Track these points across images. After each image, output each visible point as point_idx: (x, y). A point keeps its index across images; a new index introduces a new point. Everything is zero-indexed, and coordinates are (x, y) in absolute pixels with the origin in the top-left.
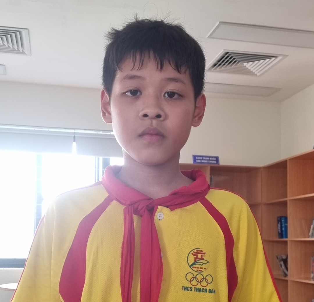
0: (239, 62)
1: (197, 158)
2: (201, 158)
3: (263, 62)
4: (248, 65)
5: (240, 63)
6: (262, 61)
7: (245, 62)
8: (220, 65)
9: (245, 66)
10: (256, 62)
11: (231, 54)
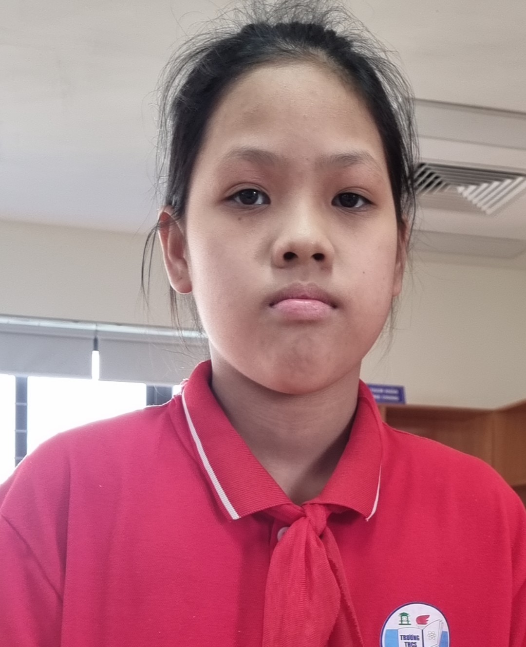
4: (467, 192)
5: (449, 187)
6: (495, 184)
7: (460, 185)
9: (461, 194)
10: (484, 185)
11: (429, 167)
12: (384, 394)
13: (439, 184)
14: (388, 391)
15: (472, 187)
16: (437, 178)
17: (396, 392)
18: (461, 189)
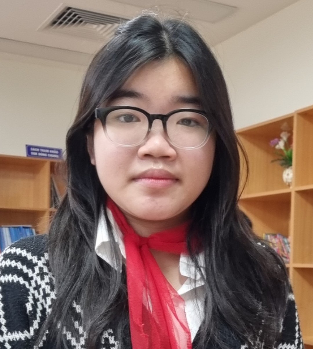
0: (86, 23)
1: (32, 149)
2: (38, 150)
7: (94, 24)
8: (61, 23)
10: (109, 25)
11: (74, 10)
12: (50, 153)
13: (81, 22)
14: (51, 151)
15: (102, 26)
16: (79, 18)
17: (57, 152)
18: (95, 26)
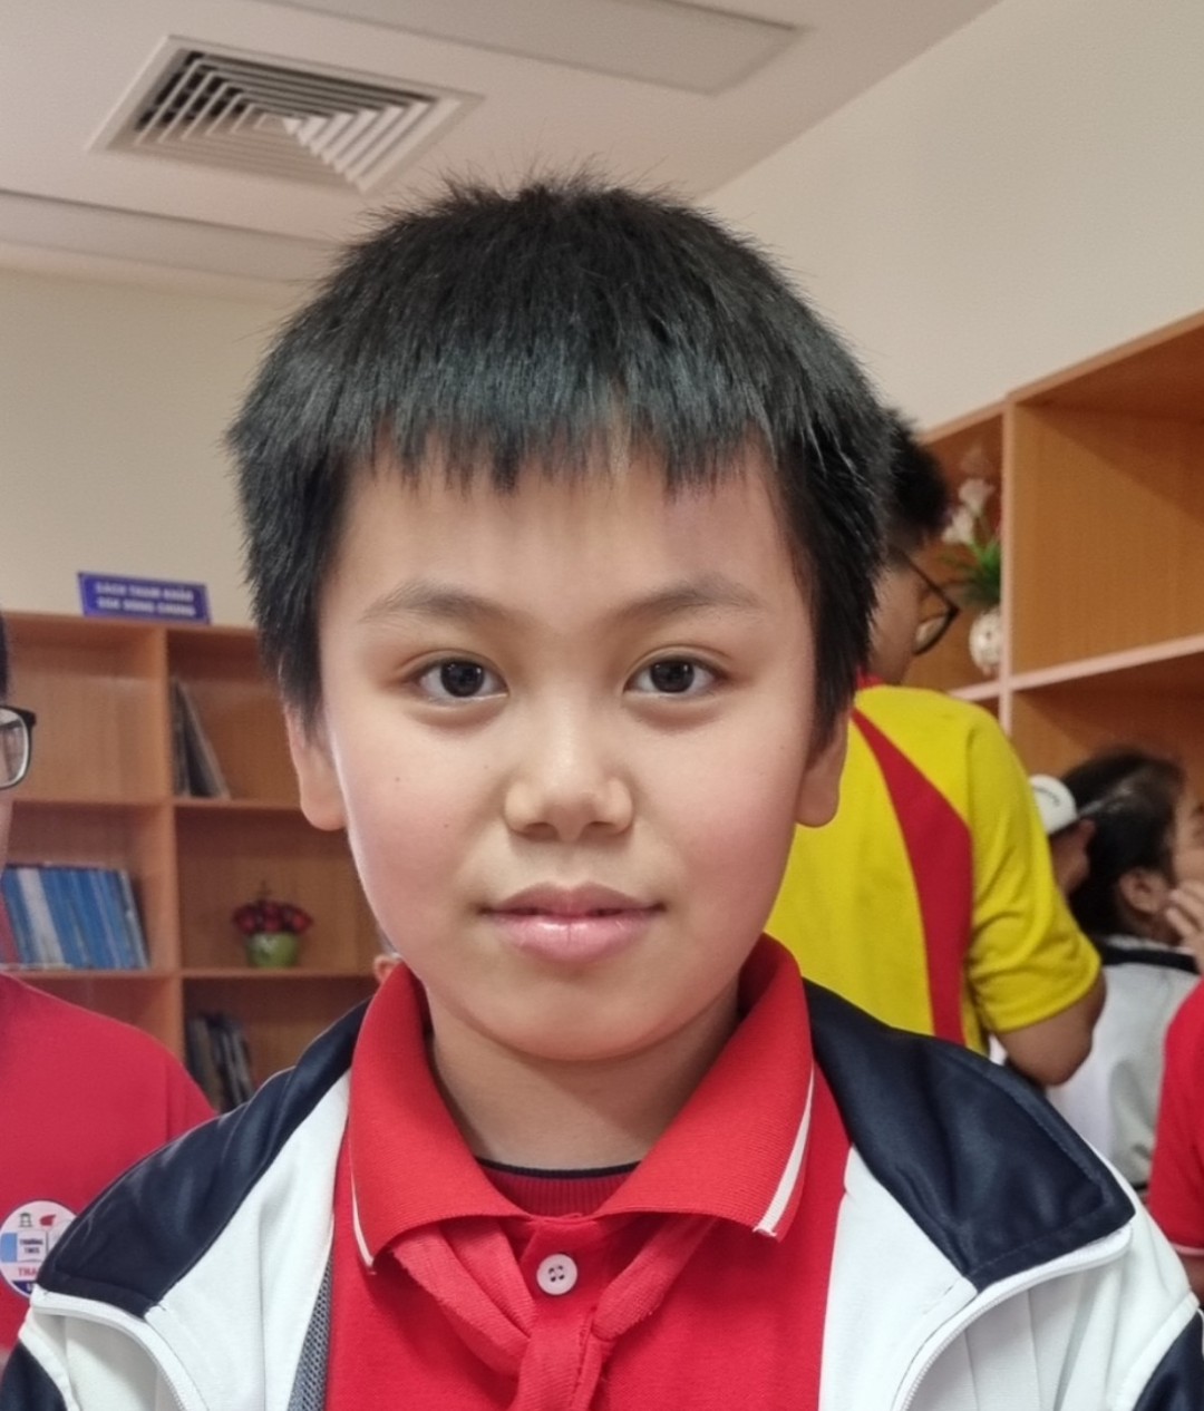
0: (258, 112)
1: (100, 588)
2: (121, 590)
3: (373, 123)
5: (264, 117)
6: (367, 116)
8: (168, 117)
9: (295, 136)
10: (343, 118)
11: (210, 63)
12: (162, 600)
13: (239, 109)
14: (168, 594)
15: (316, 122)
16: (232, 92)
17: (189, 596)
18: (291, 124)
